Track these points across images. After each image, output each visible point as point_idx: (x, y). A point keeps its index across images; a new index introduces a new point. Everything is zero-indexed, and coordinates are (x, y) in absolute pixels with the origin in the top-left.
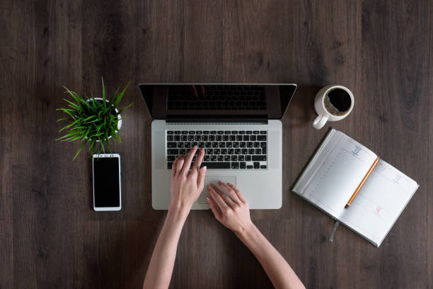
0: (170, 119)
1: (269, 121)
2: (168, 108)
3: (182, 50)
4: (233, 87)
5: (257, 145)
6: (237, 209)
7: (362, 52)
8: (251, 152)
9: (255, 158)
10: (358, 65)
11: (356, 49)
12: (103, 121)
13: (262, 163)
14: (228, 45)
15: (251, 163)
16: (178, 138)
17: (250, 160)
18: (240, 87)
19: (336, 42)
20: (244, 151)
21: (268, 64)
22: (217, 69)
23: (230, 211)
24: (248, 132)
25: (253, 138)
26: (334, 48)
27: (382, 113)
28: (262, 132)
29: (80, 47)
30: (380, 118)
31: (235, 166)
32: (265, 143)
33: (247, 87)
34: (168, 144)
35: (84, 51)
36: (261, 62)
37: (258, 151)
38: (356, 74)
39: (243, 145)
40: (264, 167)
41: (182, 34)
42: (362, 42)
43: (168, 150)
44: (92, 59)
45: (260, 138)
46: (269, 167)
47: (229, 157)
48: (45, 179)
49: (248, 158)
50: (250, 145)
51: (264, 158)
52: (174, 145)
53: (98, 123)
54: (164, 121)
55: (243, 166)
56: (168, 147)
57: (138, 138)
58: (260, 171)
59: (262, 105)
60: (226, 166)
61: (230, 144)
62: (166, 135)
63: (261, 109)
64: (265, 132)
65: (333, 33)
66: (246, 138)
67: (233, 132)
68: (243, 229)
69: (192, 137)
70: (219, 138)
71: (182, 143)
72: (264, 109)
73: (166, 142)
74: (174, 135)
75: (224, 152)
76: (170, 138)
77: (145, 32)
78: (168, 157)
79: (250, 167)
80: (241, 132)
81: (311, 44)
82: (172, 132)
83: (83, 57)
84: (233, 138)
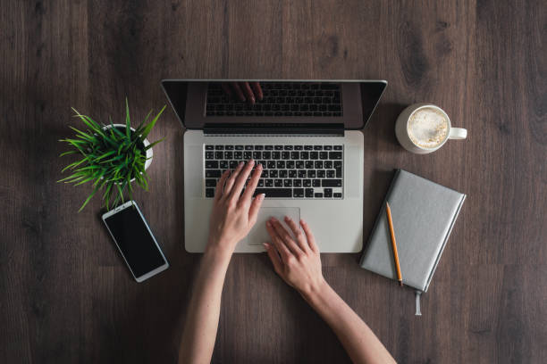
0: (210, 129)
1: (346, 132)
2: (207, 114)
3: (225, 34)
4: (297, 85)
5: (328, 165)
6: (304, 258)
7: (477, 35)
8: (321, 174)
9: (326, 183)
10: (470, 54)
11: (468, 31)
12: (123, 159)
13: (336, 190)
14: (289, 25)
15: (320, 190)
16: (220, 155)
17: (319, 186)
18: (306, 85)
19: (441, 23)
20: (311, 173)
21: (346, 53)
22: (275, 60)
23: (292, 260)
24: (316, 147)
25: (324, 156)
26: (439, 30)
27: (503, 121)
28: (335, 147)
29: (86, 30)
30: (501, 129)
31: (299, 193)
32: (340, 163)
33: (315, 85)
34: (207, 163)
35: (90, 34)
36: (335, 51)
37: (331, 174)
38: (467, 67)
39: (309, 165)
40: (338, 195)
41: (226, 10)
42: (477, 23)
43: (207, 172)
44: (103, 46)
45: (333, 155)
46: (345, 195)
47: (290, 181)
48: (40, 209)
49: (317, 184)
50: (319, 165)
51: (338, 183)
52: (214, 164)
53: (116, 163)
54: (201, 132)
55: (309, 194)
56: (206, 167)
58: (332, 201)
59: (337, 110)
60: (286, 194)
61: (292, 163)
62: (204, 150)
63: (335, 115)
64: (340, 148)
65: (436, 10)
66: (314, 156)
67: (296, 147)
68: (312, 288)
69: (239, 154)
70: (277, 156)
71: (226, 162)
72: (340, 115)
73: (204, 160)
74: (215, 150)
75: (283, 174)
76: (209, 155)
77: (174, 8)
78: (207, 181)
79: (318, 195)
80: (306, 147)
81: (405, 24)
82: (212, 147)
83: (90, 43)
84: (296, 155)
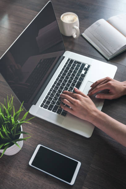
1: (64, 55)
8: (77, 69)
9: (81, 69)
13: (86, 66)
15: (83, 72)
16: (48, 102)
25: (69, 65)
28: (68, 61)
31: (82, 79)
32: (75, 61)
34: (49, 109)
37: (78, 66)
39: (71, 71)
40: (89, 66)
43: (53, 111)
46: (90, 64)
47: (74, 80)
49: (80, 72)
50: (72, 68)
51: (84, 65)
52: (51, 106)
54: (33, 106)
55: (83, 76)
56: (51, 110)
57: (35, 127)
58: (90, 69)
62: (42, 108)
64: (69, 59)
69: (52, 94)
71: (53, 101)
73: (47, 110)
74: (45, 103)
75: (70, 82)
76: (45, 107)
78: (57, 113)
79: (86, 73)
82: (43, 104)
84: (62, 78)
